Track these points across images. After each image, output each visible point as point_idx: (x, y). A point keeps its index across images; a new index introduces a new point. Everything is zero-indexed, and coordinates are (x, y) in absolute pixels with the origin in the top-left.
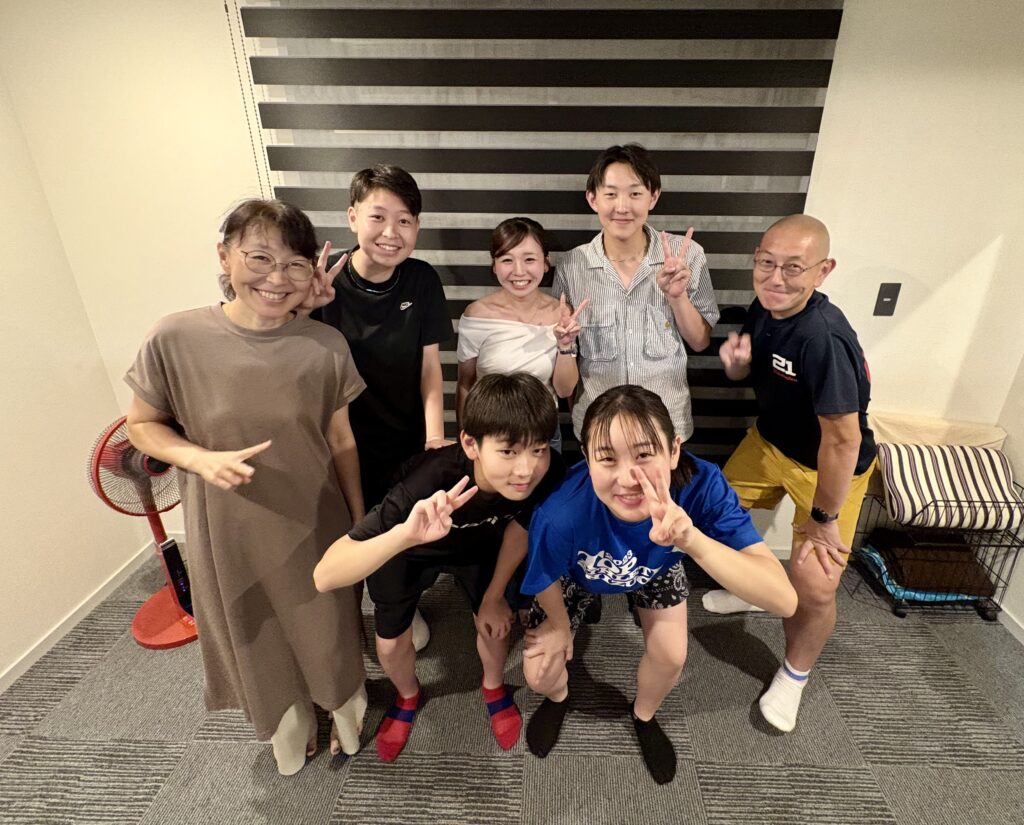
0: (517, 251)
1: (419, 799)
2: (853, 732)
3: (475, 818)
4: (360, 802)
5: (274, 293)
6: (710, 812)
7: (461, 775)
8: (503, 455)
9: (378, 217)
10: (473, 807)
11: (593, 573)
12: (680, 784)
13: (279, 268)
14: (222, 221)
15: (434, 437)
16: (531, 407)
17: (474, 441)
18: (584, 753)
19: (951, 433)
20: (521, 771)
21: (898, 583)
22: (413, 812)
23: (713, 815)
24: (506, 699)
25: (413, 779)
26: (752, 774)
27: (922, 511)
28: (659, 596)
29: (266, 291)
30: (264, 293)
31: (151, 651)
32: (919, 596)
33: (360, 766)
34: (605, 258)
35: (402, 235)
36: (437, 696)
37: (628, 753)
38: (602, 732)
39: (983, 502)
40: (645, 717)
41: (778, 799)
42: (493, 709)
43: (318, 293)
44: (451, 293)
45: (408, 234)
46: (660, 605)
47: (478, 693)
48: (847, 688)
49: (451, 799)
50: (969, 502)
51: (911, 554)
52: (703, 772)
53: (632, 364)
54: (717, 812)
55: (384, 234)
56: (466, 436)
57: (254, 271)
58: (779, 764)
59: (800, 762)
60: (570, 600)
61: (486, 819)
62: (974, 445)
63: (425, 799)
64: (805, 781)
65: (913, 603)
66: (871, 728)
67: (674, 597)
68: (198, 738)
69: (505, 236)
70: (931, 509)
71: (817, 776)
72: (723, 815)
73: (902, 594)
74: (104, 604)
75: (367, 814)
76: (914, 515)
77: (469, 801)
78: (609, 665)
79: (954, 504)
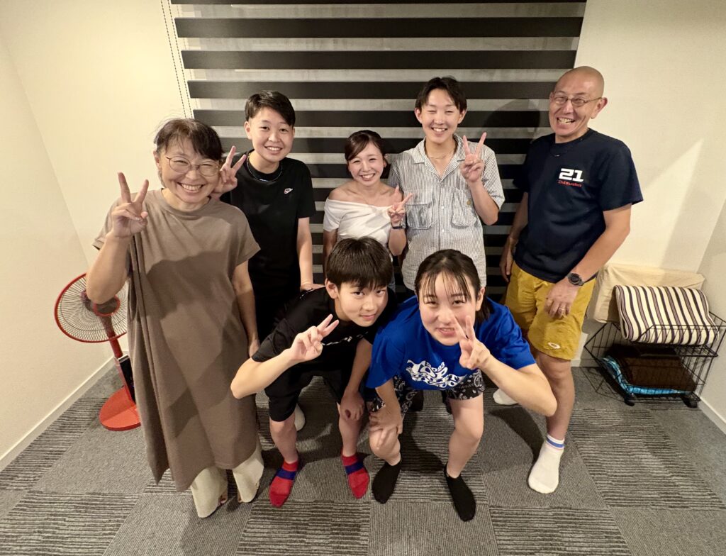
0: (362, 154)
1: (298, 533)
2: (598, 485)
3: (337, 545)
4: (258, 535)
5: (192, 186)
6: (500, 540)
7: (327, 516)
8: (355, 295)
9: (265, 128)
10: (336, 538)
11: (417, 376)
12: (479, 521)
13: (194, 168)
14: (154, 135)
15: (307, 283)
16: (374, 263)
17: (335, 286)
18: (412, 500)
19: (665, 277)
20: (369, 513)
21: (629, 382)
22: (295, 542)
23: (501, 542)
24: (358, 462)
25: (295, 518)
26: (528, 514)
27: (646, 332)
28: (464, 391)
29: (186, 185)
30: (185, 186)
31: (113, 432)
32: (644, 391)
33: (258, 510)
34: (426, 157)
35: (283, 140)
36: (311, 461)
37: (443, 500)
38: (425, 486)
39: (688, 326)
40: (455, 475)
41: (546, 531)
42: (349, 470)
43: (225, 181)
44: (317, 183)
45: (286, 139)
46: (465, 397)
47: (339, 460)
48: (594, 455)
49: (320, 532)
50: (678, 326)
51: (638, 362)
52: (494, 513)
53: (443, 231)
54: (504, 540)
55: (270, 139)
56: (329, 283)
57: (176, 170)
58: (546, 507)
59: (561, 505)
60: (401, 393)
61: (345, 546)
62: (681, 286)
63: (303, 533)
64: (564, 519)
65: (639, 395)
66: (610, 482)
67: (474, 392)
68: (146, 492)
69: (354, 144)
70: (652, 331)
71: (573, 515)
72: (508, 542)
73: (633, 390)
74: (80, 400)
75: (263, 543)
76: (640, 335)
77: (333, 534)
78: (430, 440)
79: (668, 327)
